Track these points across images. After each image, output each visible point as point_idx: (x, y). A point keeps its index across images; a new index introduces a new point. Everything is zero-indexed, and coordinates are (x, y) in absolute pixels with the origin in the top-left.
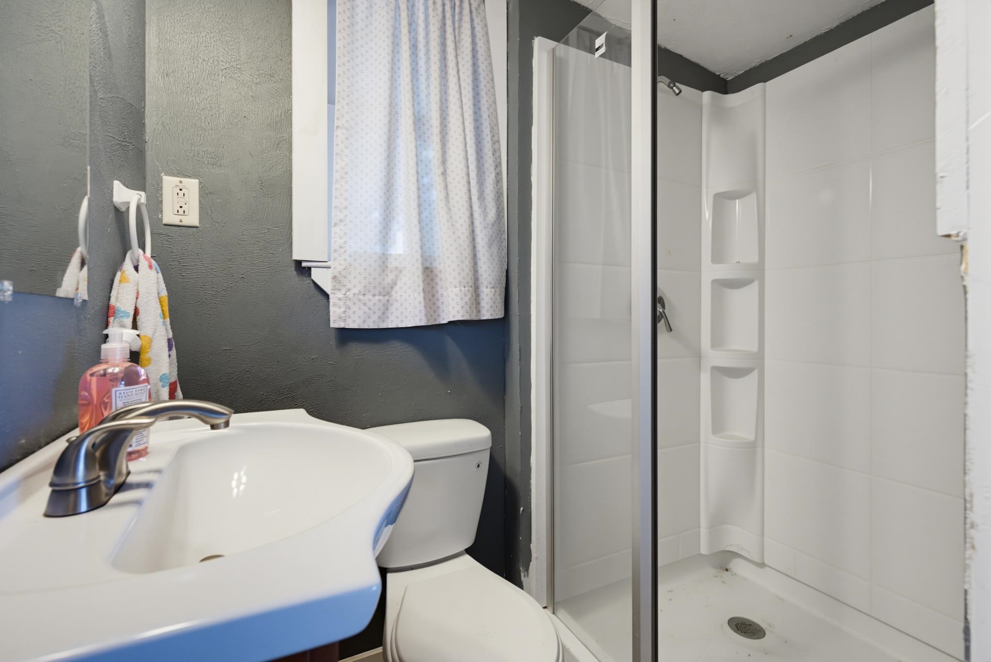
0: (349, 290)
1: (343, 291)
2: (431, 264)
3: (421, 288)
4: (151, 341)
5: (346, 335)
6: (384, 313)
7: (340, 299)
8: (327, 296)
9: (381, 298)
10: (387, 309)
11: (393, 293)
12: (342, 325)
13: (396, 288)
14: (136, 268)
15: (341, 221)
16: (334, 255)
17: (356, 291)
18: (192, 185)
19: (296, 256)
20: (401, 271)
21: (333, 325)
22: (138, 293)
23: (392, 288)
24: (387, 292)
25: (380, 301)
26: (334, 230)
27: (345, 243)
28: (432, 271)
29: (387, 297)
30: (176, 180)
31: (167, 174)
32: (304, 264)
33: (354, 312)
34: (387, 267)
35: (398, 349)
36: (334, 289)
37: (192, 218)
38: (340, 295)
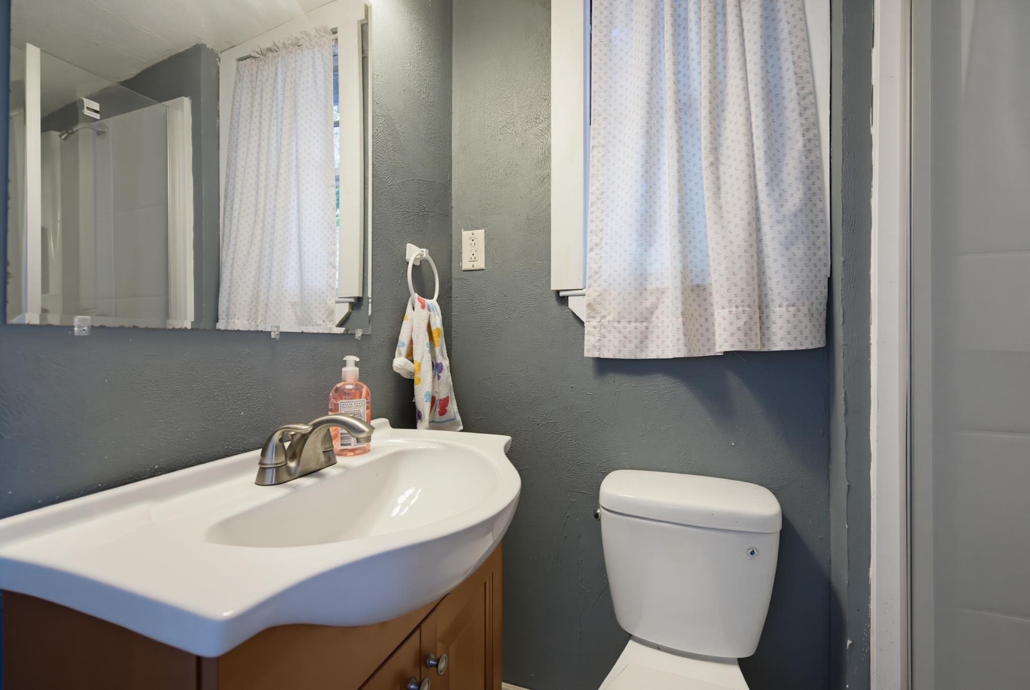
0: (604, 317)
1: (598, 320)
2: (704, 280)
3: (679, 312)
4: (420, 366)
5: (605, 366)
6: (642, 342)
7: (595, 327)
8: (582, 323)
9: (638, 325)
10: (646, 338)
11: (654, 319)
12: (596, 355)
13: (657, 313)
14: (414, 308)
15: (597, 245)
16: (588, 282)
17: (610, 318)
18: (480, 234)
19: (554, 287)
20: (663, 293)
21: (586, 354)
22: (412, 328)
23: (652, 313)
24: (646, 317)
25: (636, 328)
26: (590, 255)
27: (600, 268)
28: (704, 289)
29: (645, 324)
30: (471, 232)
31: (464, 230)
32: (562, 294)
33: (609, 341)
34: (646, 289)
35: (661, 383)
36: (589, 317)
37: (480, 264)
38: (594, 323)
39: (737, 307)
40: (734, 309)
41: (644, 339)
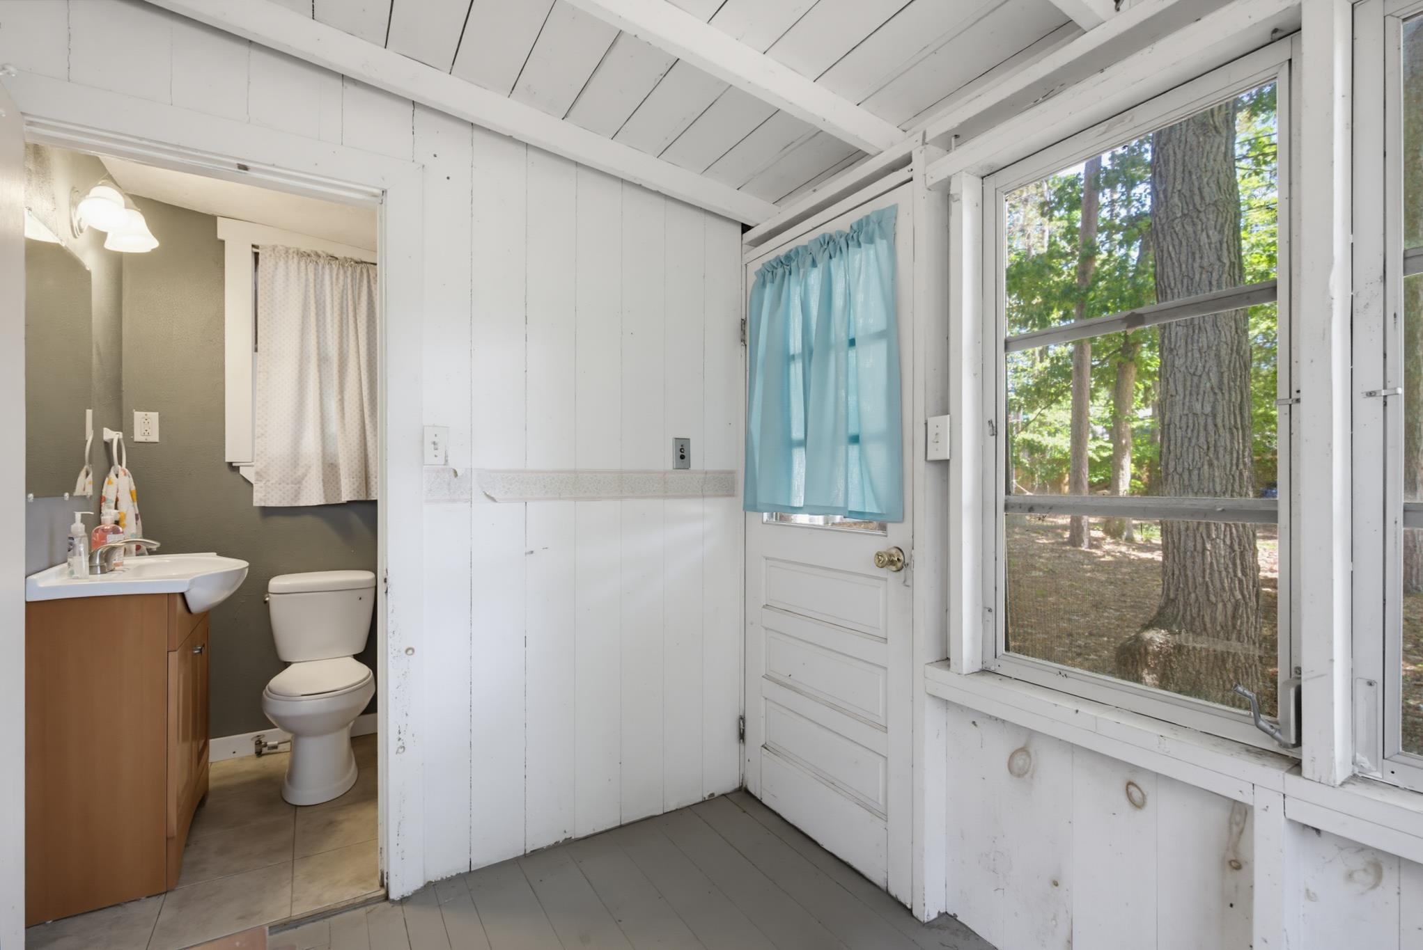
0: (269, 481)
1: (264, 482)
2: (335, 461)
3: (321, 479)
4: (125, 515)
5: (267, 511)
6: (296, 496)
7: (261, 487)
8: (252, 485)
9: (293, 486)
10: (299, 493)
11: (304, 482)
12: (263, 504)
13: (306, 478)
14: (117, 476)
15: (262, 434)
16: (256, 458)
17: (273, 481)
18: (154, 416)
19: (228, 460)
20: (310, 467)
21: (255, 504)
22: (118, 490)
23: (303, 479)
24: (299, 482)
25: (292, 488)
26: (256, 441)
27: (265, 449)
28: (336, 466)
29: (298, 485)
30: (144, 413)
31: (136, 411)
32: (234, 465)
33: (272, 496)
34: (298, 464)
35: (308, 520)
36: (257, 480)
37: (155, 437)
38: (261, 484)
39: (353, 478)
40: (351, 479)
41: (297, 494)
